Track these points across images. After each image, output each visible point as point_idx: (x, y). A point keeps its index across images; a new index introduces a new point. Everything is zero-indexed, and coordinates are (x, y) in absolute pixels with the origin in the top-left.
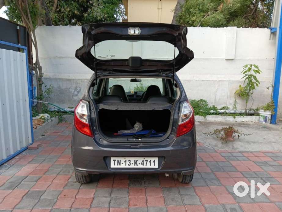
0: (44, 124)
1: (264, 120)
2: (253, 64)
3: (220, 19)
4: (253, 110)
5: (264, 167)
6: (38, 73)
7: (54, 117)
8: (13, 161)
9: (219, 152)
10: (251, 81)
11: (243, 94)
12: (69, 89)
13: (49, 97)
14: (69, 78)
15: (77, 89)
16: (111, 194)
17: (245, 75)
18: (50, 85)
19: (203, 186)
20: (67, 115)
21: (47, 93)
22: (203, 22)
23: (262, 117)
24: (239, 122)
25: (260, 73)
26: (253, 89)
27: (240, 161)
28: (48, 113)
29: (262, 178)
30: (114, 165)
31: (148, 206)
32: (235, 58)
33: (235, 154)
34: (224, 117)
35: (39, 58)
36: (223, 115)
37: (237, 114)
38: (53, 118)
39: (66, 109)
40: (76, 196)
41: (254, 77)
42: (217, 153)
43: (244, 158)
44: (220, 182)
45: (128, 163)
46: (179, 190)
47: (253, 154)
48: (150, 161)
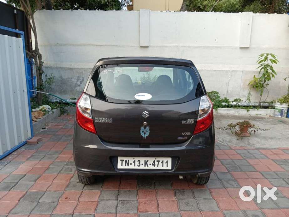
0: (44, 117)
1: (280, 114)
2: (269, 53)
3: (234, 3)
4: (268, 103)
5: (285, 166)
6: (37, 61)
7: (55, 108)
8: (10, 157)
9: (234, 149)
10: (267, 72)
11: (257, 86)
12: (72, 78)
13: (50, 88)
14: (72, 67)
15: (80, 78)
16: (117, 197)
17: (261, 64)
18: (51, 74)
19: (219, 188)
20: (69, 107)
21: (48, 83)
22: (216, 7)
23: (278, 111)
24: (253, 116)
25: (276, 63)
26: (269, 80)
27: (258, 159)
28: (49, 104)
29: (284, 179)
30: (122, 165)
31: (160, 211)
32: (250, 46)
33: (252, 152)
34: (237, 111)
35: (38, 45)
36: (236, 108)
37: (251, 107)
38: (54, 110)
39: (68, 101)
40: (78, 199)
41: (270, 67)
42: (232, 149)
43: (262, 155)
44: (238, 184)
45: (137, 163)
46: (194, 193)
47: (272, 152)
48: (162, 162)
